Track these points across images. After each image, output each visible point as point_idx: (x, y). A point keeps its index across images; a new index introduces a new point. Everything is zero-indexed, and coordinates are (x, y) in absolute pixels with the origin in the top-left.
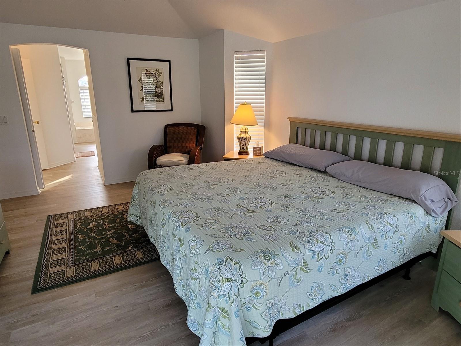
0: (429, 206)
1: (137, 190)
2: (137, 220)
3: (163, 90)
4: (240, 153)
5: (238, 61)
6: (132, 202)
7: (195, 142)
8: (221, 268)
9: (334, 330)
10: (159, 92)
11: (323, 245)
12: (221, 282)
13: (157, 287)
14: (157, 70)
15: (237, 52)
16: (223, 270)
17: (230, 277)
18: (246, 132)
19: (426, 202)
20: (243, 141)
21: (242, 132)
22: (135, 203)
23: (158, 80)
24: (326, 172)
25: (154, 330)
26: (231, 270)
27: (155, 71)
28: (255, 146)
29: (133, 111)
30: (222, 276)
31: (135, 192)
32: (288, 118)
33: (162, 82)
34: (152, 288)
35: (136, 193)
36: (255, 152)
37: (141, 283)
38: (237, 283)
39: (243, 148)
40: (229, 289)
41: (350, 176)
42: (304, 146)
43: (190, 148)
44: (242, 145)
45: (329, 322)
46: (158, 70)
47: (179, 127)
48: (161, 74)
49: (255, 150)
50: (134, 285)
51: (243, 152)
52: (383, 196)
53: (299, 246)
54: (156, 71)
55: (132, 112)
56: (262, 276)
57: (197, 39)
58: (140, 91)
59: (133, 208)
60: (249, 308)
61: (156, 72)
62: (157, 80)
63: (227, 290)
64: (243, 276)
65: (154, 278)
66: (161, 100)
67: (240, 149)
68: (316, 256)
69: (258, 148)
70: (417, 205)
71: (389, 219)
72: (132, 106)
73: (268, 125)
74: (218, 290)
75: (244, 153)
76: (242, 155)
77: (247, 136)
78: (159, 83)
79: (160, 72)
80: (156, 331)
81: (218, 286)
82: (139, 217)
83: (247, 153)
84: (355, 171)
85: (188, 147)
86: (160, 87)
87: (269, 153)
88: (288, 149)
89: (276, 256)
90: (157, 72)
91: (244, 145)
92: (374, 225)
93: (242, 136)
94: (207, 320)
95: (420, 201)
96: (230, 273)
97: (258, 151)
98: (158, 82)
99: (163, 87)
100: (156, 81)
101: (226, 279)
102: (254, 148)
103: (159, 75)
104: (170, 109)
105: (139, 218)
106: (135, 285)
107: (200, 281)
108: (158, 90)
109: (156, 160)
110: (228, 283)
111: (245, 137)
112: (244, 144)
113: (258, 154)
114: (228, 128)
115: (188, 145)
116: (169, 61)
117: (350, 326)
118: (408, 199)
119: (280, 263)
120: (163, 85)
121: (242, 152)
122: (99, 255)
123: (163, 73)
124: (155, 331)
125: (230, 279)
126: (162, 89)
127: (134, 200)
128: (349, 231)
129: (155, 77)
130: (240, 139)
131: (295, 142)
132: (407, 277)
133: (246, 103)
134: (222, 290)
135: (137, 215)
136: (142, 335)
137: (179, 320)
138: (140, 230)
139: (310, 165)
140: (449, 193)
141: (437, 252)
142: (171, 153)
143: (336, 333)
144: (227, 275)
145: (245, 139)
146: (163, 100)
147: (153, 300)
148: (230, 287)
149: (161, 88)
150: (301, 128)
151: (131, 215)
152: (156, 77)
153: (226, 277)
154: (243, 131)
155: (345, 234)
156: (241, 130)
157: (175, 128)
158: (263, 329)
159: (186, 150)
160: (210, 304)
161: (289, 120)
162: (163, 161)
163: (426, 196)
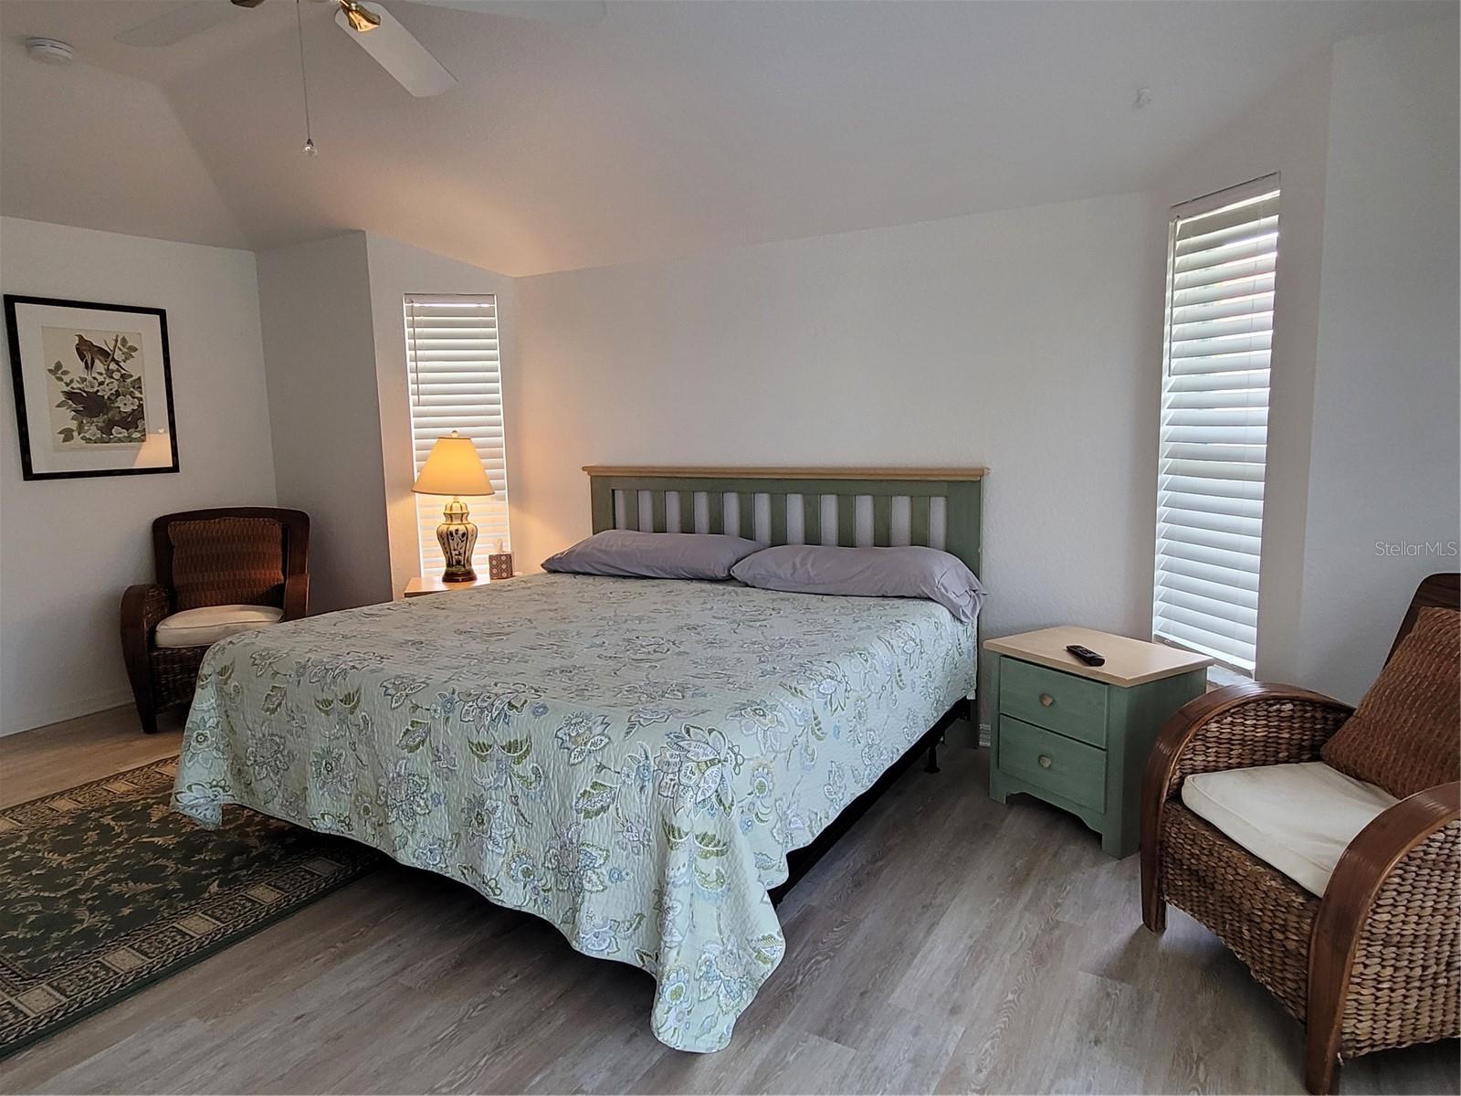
0: (954, 600)
1: (213, 701)
2: (213, 800)
3: (142, 405)
4: (449, 578)
5: (417, 321)
6: (193, 744)
7: (280, 566)
8: (687, 747)
9: (858, 884)
10: (128, 409)
11: (833, 682)
12: (697, 772)
13: (389, 941)
14: (119, 339)
15: (411, 296)
16: (692, 748)
17: (713, 757)
18: (462, 514)
19: (949, 595)
20: (455, 543)
21: (450, 516)
22: (205, 744)
23: (123, 372)
24: (733, 578)
25: (462, 1019)
26: (708, 744)
27: (114, 342)
28: (494, 553)
29: (28, 474)
30: (695, 759)
31: (205, 706)
32: (584, 469)
33: (139, 378)
34: (377, 949)
35: (206, 709)
36: (495, 571)
37: (333, 950)
38: (729, 766)
39: (458, 562)
40: (718, 780)
41: (788, 576)
42: (638, 530)
43: (267, 583)
44: (454, 553)
45: (842, 874)
46: (124, 339)
47: (217, 520)
48: (133, 354)
49: (494, 563)
50: (312, 960)
51: (458, 572)
52: (872, 601)
53: (799, 687)
54: (117, 341)
55: (25, 479)
56: (763, 748)
57: (251, 253)
58: (58, 406)
59: (198, 761)
60: (749, 823)
61: (115, 346)
62: (118, 371)
63: (713, 786)
64: (736, 750)
65: (362, 929)
66: (137, 435)
67: (449, 565)
68: (828, 704)
69: (503, 558)
70: (935, 604)
71: (907, 629)
72: (27, 460)
73: (519, 494)
74: (692, 793)
75: (462, 575)
76: (458, 581)
77: (467, 526)
78: (129, 381)
79: (129, 344)
80: (469, 1018)
81: (691, 783)
82: (223, 788)
83: (470, 576)
84: (798, 565)
85: (260, 580)
86: (131, 394)
87: (560, 558)
88: (611, 543)
89: (773, 708)
90: (119, 345)
91: (460, 554)
92: (891, 641)
93: (453, 528)
94: (676, 869)
95: (939, 595)
96: (709, 748)
97: (504, 566)
98: (122, 376)
99: (141, 393)
100: (117, 375)
101: (706, 762)
102: (491, 558)
103: (128, 357)
104: (170, 465)
105: (221, 790)
106: (316, 958)
107: (617, 809)
108: (125, 404)
109: (156, 631)
110: (714, 769)
111: (462, 529)
112: (462, 551)
113: (504, 575)
114: (395, 511)
115: (260, 574)
116: (162, 313)
117: (881, 869)
118: (915, 597)
119: (783, 720)
120: (141, 388)
121: (458, 575)
122: (108, 934)
123: (142, 348)
124: (465, 1021)
125: (714, 759)
126: (140, 399)
127: (199, 735)
128: (861, 654)
129: (113, 360)
130: (445, 538)
131: (612, 526)
132: (932, 768)
133: (455, 435)
134: (701, 791)
135: (214, 783)
136: (435, 1038)
137: (514, 981)
138: (210, 841)
139: (685, 571)
140: (973, 581)
141: (977, 696)
142: (197, 607)
143: (863, 888)
144: (707, 755)
145: (463, 535)
146: (145, 435)
147: (404, 969)
148: (720, 775)
149: (134, 398)
150: (621, 492)
151: (190, 788)
152: (117, 363)
153: (705, 758)
154: (453, 512)
155: (858, 660)
156: (448, 512)
157: (199, 524)
158: (777, 866)
159: (252, 592)
160: (679, 831)
161: (586, 472)
162: (185, 631)
163: (945, 584)
